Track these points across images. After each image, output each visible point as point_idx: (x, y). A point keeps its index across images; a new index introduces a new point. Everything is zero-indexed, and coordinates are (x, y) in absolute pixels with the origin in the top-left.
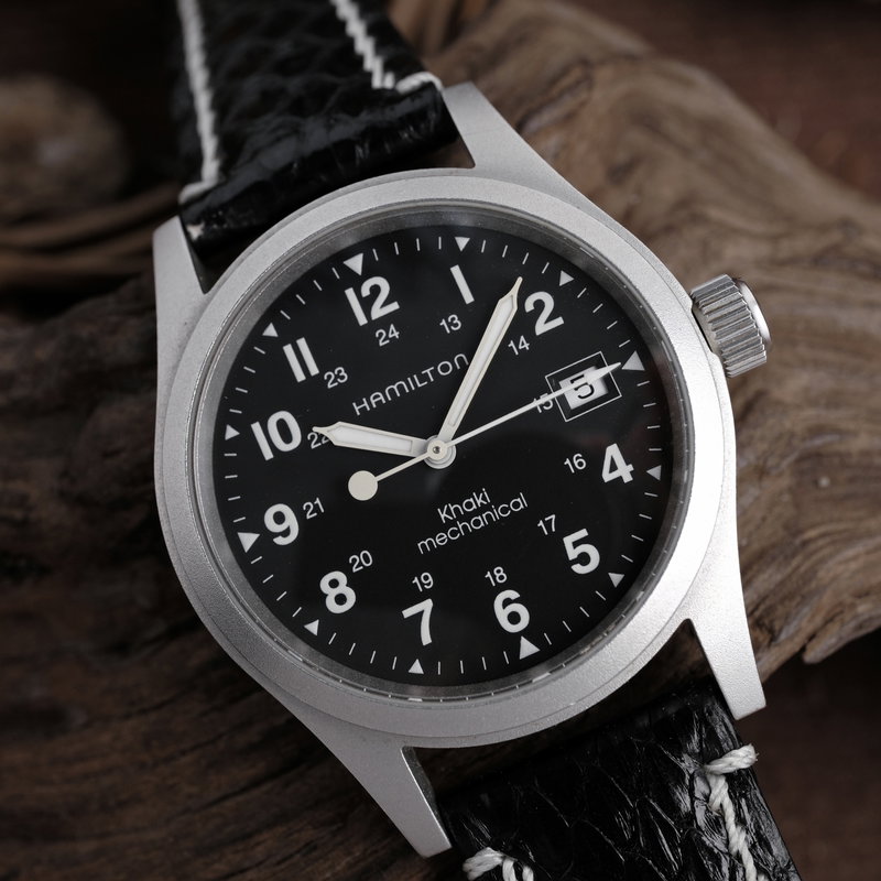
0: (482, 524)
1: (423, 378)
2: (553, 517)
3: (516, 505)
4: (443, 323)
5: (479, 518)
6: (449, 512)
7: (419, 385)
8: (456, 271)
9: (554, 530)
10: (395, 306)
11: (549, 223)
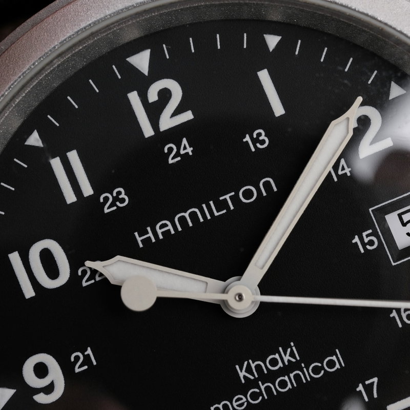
0: (289, 386)
1: (221, 205)
2: (375, 380)
3: (331, 364)
4: (247, 138)
5: (286, 378)
6: (249, 370)
7: (216, 214)
8: (264, 76)
9: (375, 396)
10: (188, 116)
11: (386, 24)
